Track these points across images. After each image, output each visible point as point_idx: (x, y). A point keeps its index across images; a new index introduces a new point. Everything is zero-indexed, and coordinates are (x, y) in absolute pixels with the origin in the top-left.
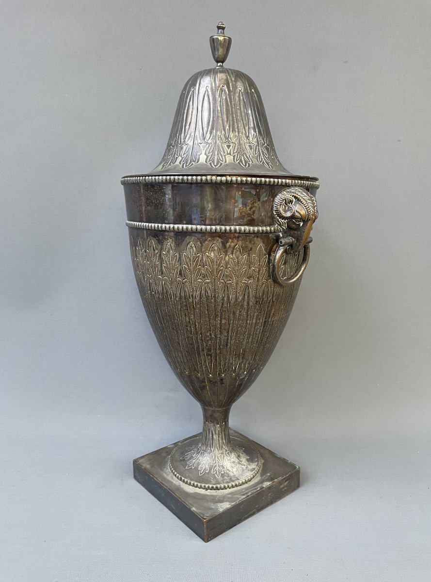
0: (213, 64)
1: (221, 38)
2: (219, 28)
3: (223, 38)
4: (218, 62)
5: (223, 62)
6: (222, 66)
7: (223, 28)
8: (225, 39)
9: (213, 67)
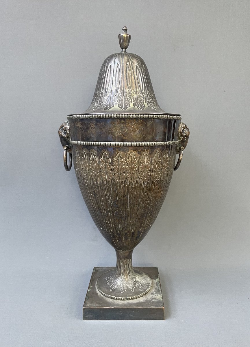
0: (120, 50)
1: (125, 35)
2: (123, 30)
3: (126, 35)
4: (122, 49)
5: (125, 49)
6: (125, 51)
7: (126, 30)
8: (127, 36)
9: (119, 52)
